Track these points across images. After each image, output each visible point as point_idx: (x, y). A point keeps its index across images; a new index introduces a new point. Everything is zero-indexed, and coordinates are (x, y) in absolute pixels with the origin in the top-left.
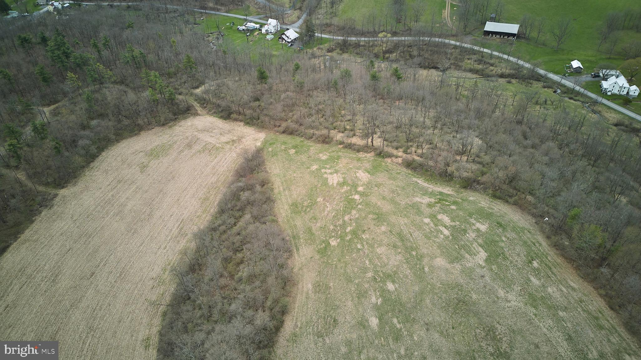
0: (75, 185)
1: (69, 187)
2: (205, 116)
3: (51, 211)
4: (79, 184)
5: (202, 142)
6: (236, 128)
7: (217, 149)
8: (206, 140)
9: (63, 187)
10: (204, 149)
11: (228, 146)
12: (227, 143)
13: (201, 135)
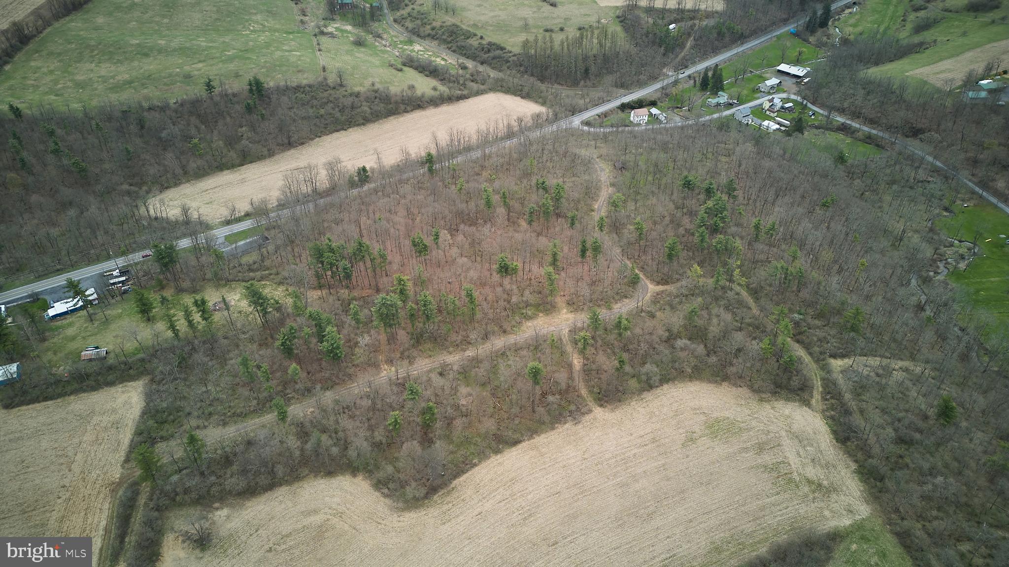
0: (613, 410)
1: (606, 409)
2: (815, 414)
3: (574, 428)
4: (617, 412)
5: (780, 453)
6: (839, 468)
7: (791, 480)
8: (788, 454)
9: (601, 406)
10: (774, 468)
11: (806, 489)
12: (810, 482)
13: (788, 441)
